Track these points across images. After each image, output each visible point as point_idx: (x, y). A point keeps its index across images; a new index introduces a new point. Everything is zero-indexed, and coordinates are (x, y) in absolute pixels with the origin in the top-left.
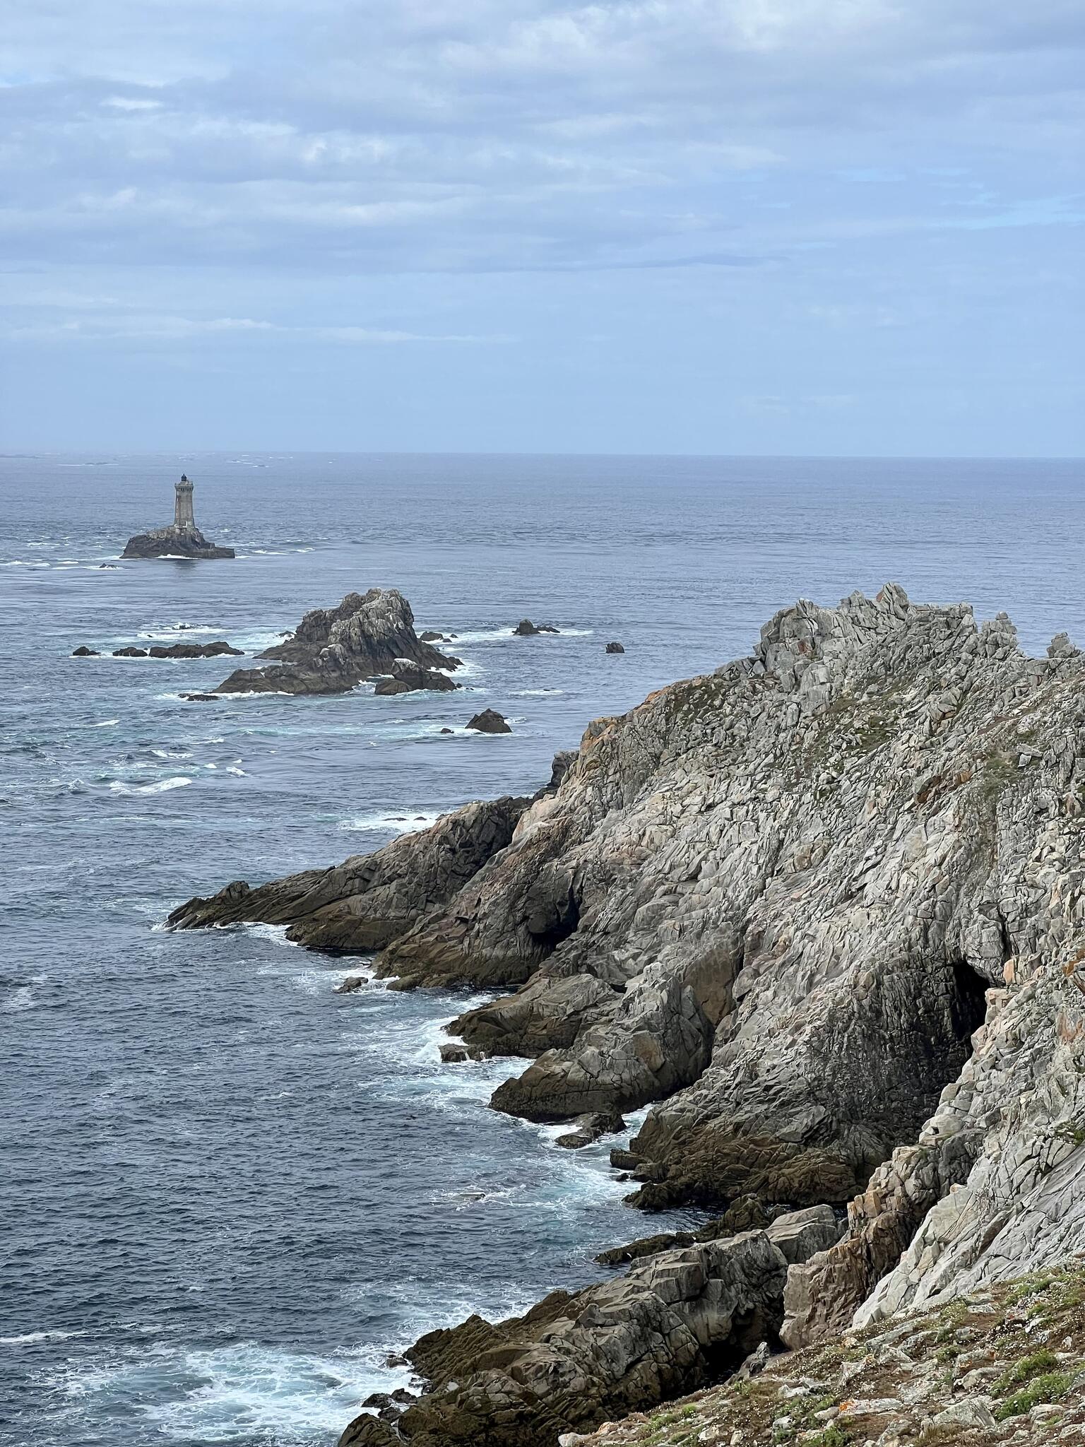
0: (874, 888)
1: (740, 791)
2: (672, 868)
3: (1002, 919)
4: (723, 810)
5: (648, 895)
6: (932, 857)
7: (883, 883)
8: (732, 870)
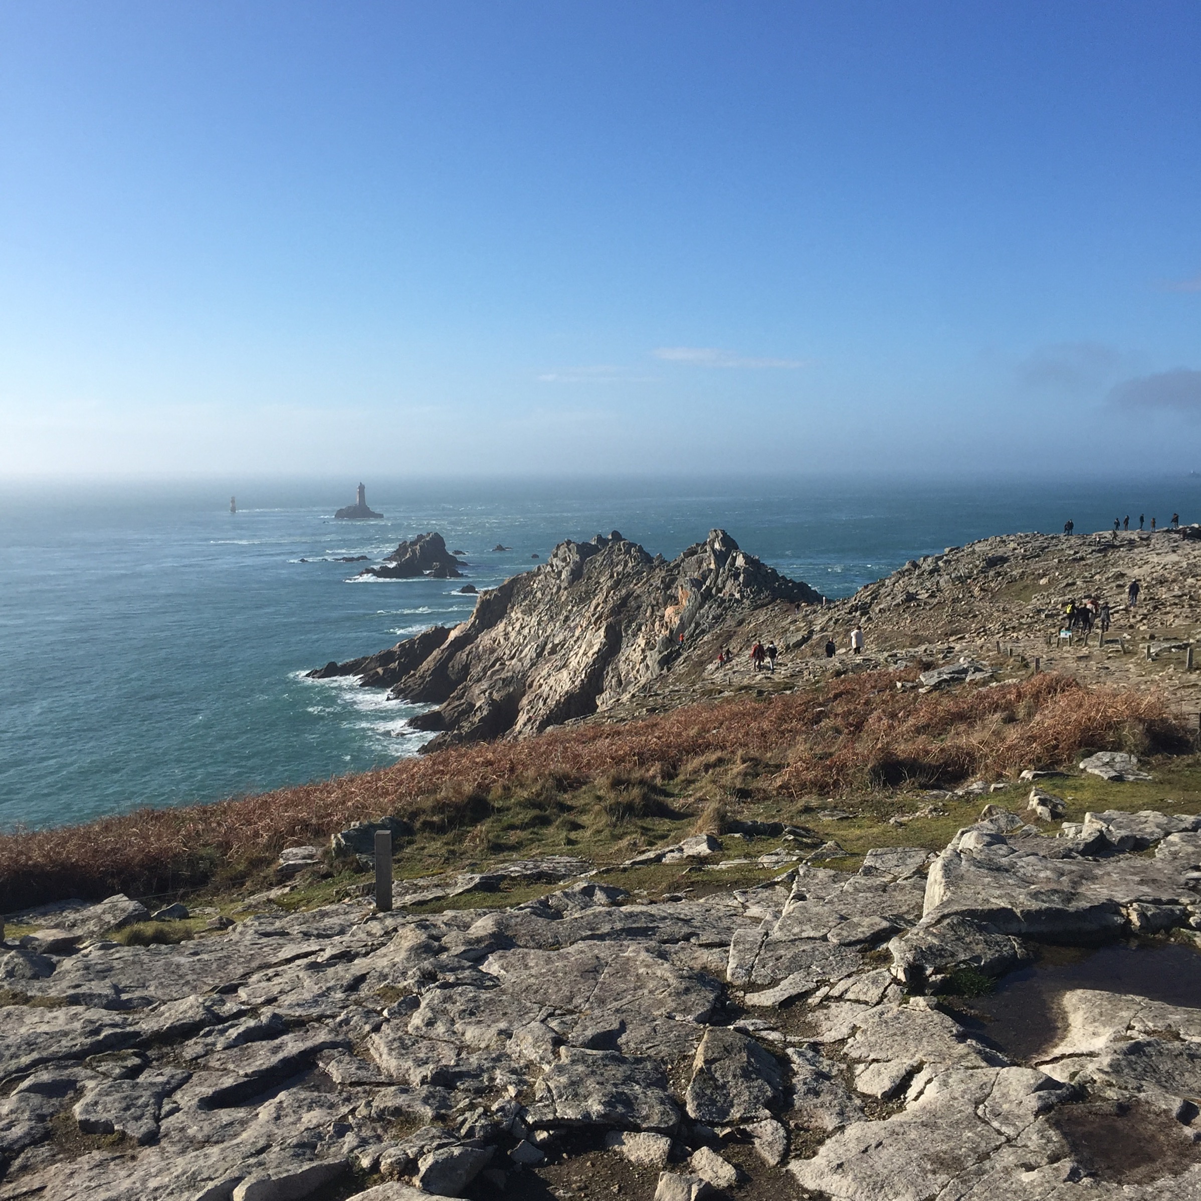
0: (573, 662)
1: (534, 620)
2: (504, 654)
3: (620, 675)
4: (526, 631)
5: (493, 665)
6: (596, 649)
7: (576, 661)
8: (526, 656)
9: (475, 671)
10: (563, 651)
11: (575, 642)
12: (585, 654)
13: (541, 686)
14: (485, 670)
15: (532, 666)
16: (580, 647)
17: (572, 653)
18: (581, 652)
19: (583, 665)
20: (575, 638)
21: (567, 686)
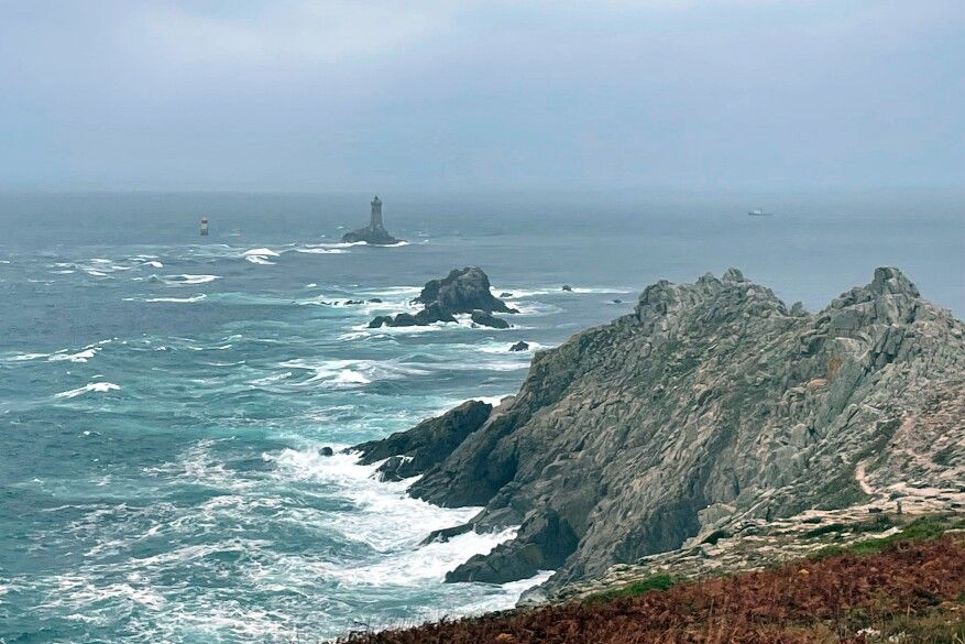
1: (613, 396)
2: (568, 443)
4: (602, 407)
5: (552, 457)
6: (701, 439)
7: (673, 456)
8: (598, 447)
9: (527, 467)
10: (653, 443)
11: (673, 427)
12: (684, 446)
13: (618, 492)
14: (539, 466)
15: (607, 461)
16: (677, 436)
17: (666, 445)
18: (679, 443)
19: (681, 463)
20: (670, 424)
21: (657, 494)
